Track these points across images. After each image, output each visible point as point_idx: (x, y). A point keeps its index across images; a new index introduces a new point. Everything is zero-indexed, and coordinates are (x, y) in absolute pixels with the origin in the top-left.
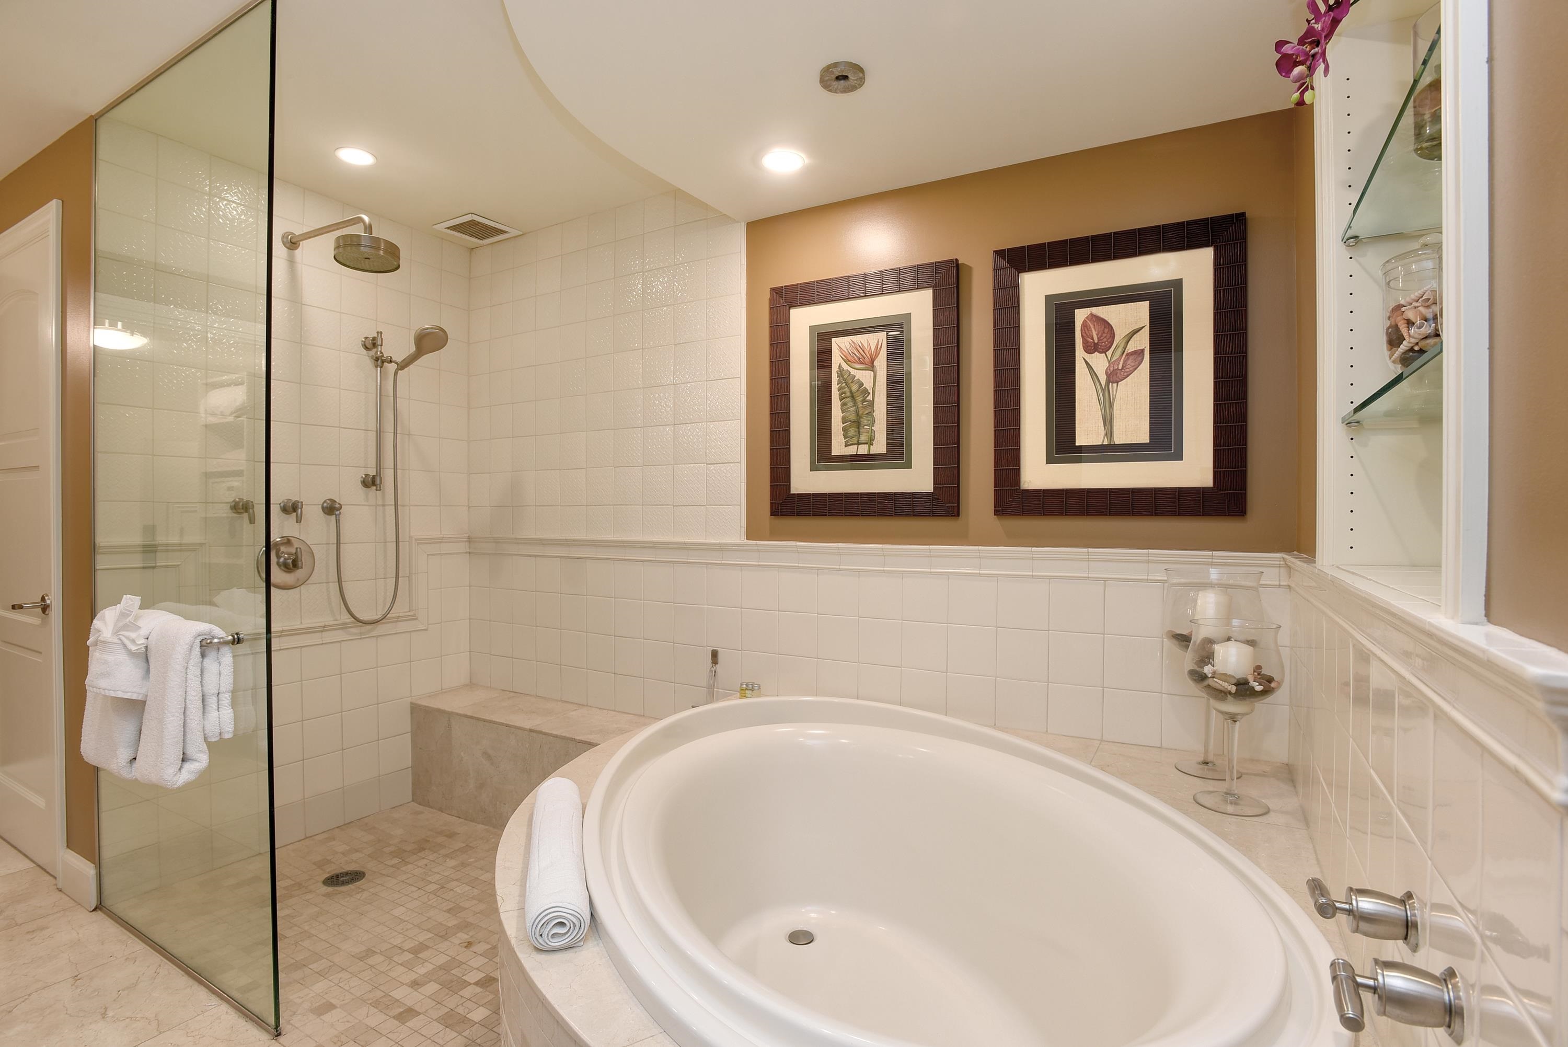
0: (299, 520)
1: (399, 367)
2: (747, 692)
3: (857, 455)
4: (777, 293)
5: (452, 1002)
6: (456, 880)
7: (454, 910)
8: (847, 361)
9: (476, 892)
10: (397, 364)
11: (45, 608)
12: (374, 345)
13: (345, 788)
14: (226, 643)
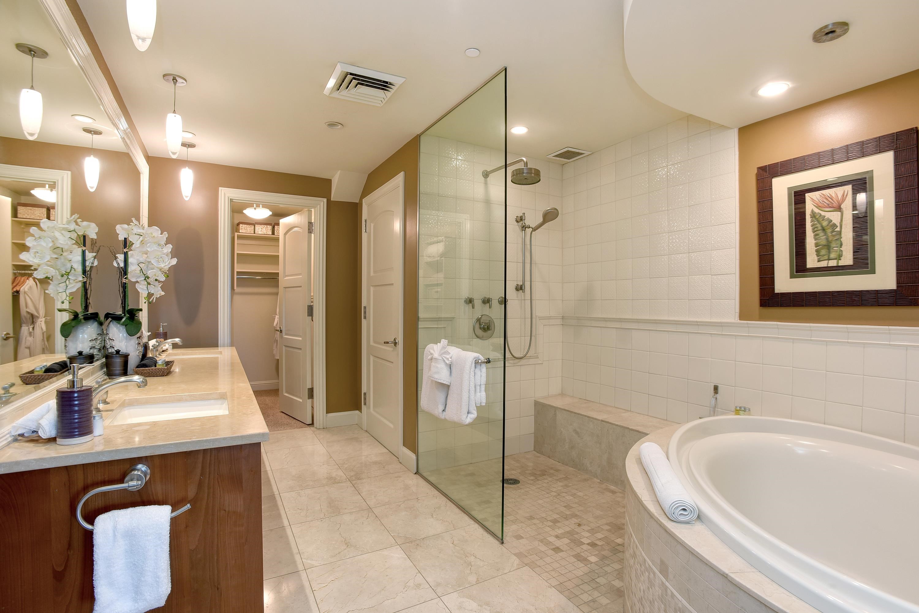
0: (490, 307)
1: (533, 230)
2: (740, 411)
3: (827, 267)
4: (762, 170)
5: (578, 550)
6: (565, 493)
7: (568, 507)
8: (818, 207)
9: (576, 501)
10: (533, 229)
11: (395, 344)
12: (521, 220)
13: (521, 436)
14: (484, 362)
